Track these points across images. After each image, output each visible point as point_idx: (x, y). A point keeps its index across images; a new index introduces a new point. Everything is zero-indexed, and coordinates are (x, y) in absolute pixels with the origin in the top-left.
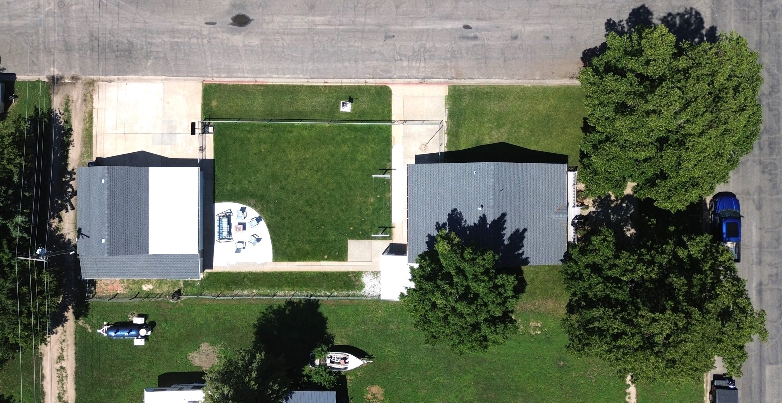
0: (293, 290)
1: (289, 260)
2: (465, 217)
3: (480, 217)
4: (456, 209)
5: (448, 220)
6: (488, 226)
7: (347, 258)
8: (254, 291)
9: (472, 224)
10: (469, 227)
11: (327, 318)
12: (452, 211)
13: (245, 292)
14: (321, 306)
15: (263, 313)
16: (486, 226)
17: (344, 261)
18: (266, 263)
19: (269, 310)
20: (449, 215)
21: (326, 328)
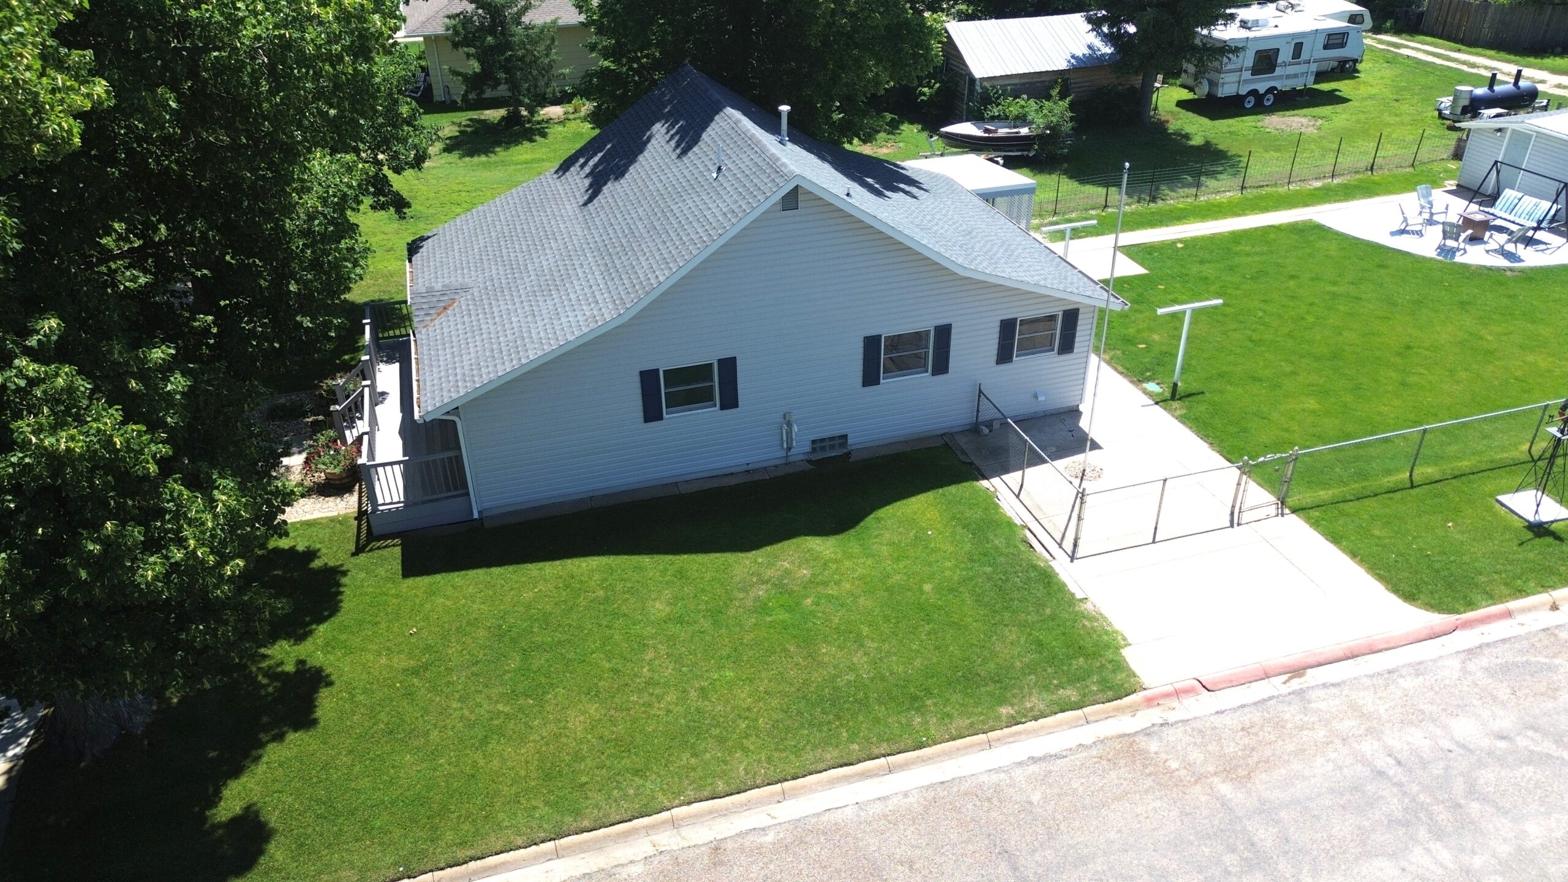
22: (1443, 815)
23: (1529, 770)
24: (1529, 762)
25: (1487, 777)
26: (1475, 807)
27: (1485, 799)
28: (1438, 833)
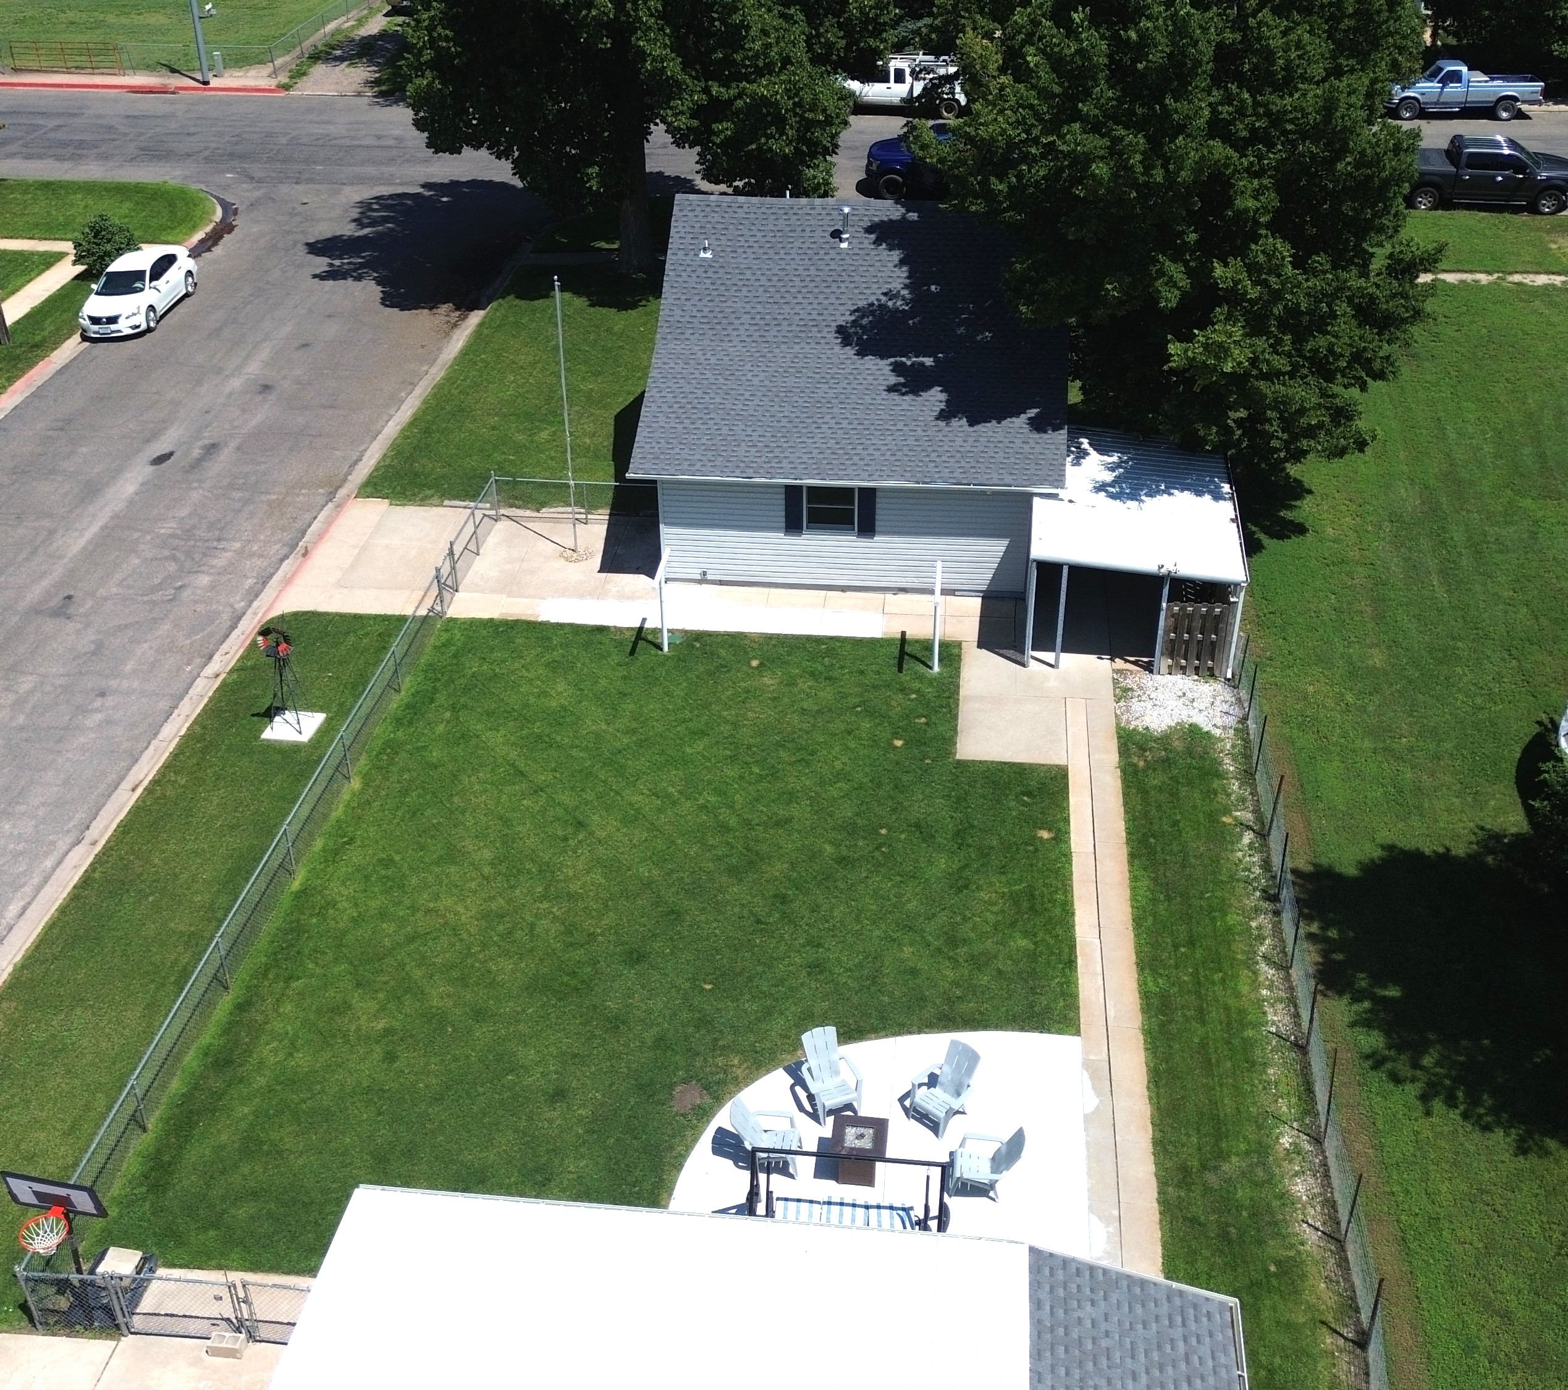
0: (1250, 964)
1: (1071, 963)
2: (873, 295)
3: (877, 242)
4: (841, 330)
5: (882, 357)
6: (913, 216)
7: (1049, 768)
8: (1286, 1141)
9: (904, 272)
10: (915, 283)
11: (1391, 848)
12: (846, 342)
13: (1301, 1188)
14: (1324, 861)
15: (1424, 1098)
16: (913, 222)
17: (1065, 776)
18: (1087, 1065)
19: (1403, 1068)
20: (861, 353)
21: (1445, 858)
22: (176, 542)
23: (156, 581)
24: (160, 584)
25: (172, 567)
26: (167, 553)
27: (166, 558)
28: (173, 536)
